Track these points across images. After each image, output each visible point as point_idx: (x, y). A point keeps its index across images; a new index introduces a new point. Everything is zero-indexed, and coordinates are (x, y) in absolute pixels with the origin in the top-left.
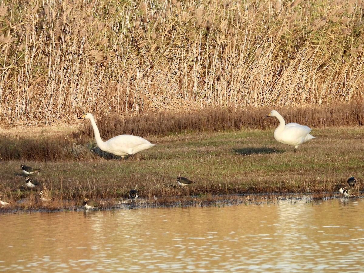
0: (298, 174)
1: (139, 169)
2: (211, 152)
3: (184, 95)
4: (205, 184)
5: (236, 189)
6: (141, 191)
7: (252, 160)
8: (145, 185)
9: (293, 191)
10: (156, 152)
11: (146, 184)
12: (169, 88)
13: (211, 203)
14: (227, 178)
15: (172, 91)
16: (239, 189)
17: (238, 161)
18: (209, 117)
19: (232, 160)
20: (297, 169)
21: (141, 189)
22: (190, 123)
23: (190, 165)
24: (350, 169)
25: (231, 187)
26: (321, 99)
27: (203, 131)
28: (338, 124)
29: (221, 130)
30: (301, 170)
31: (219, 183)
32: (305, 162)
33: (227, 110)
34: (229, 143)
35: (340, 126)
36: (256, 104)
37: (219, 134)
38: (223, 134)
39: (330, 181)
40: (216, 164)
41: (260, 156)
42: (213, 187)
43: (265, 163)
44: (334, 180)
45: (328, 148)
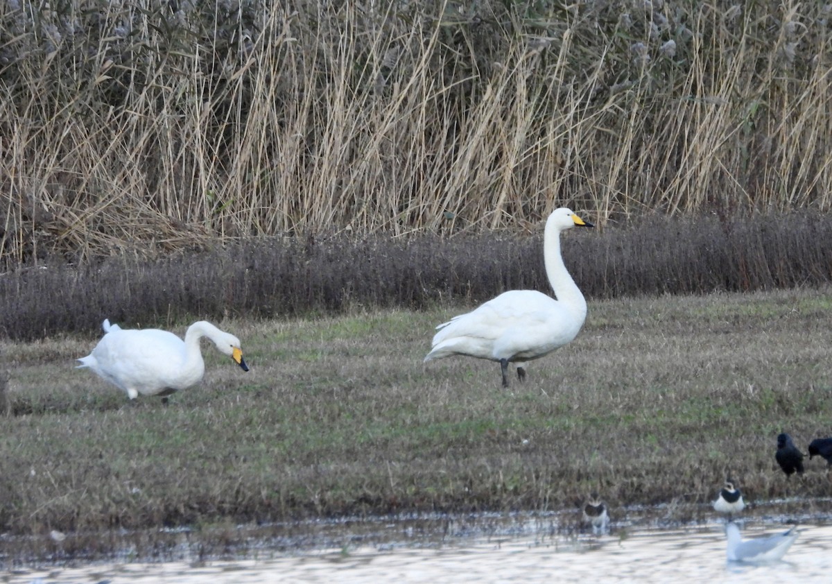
0: (517, 450)
1: (8, 444)
2: (241, 384)
3: (166, 202)
4: (217, 488)
5: (316, 502)
6: (10, 515)
7: (370, 410)
8: (24, 495)
9: (496, 507)
10: (67, 387)
11: (29, 493)
12: (115, 183)
13: (232, 548)
14: (288, 469)
15: (125, 191)
16: (323, 502)
17: (325, 413)
18: (243, 273)
19: (308, 409)
20: (515, 434)
21: (10, 507)
22: (184, 292)
23: (173, 427)
24: (685, 430)
25: (298, 496)
26: (609, 209)
27: (226, 318)
28: (659, 285)
29: (281, 313)
30: (526, 437)
31: (260, 484)
32: (542, 413)
33: (302, 250)
34: (301, 356)
35: (665, 293)
36: (397, 229)
37: (277, 325)
38: (289, 325)
39: (618, 471)
40: (257, 422)
41: (397, 397)
42: (240, 499)
43: (412, 418)
44: (629, 467)
45: (618, 365)
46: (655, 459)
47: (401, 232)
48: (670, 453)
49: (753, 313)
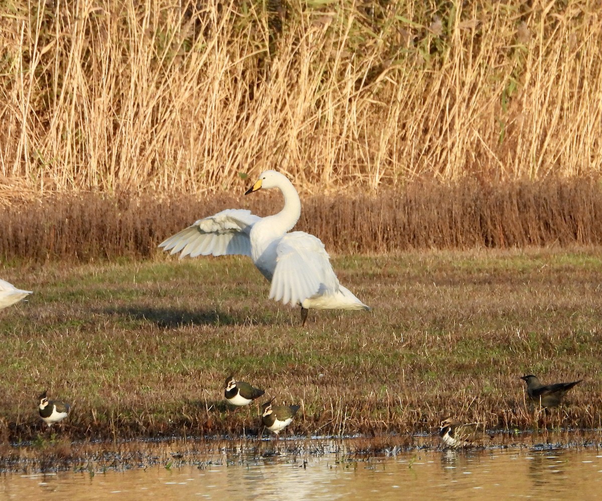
0: (314, 383)
2: (67, 319)
5: (141, 424)
7: (183, 344)
13: (69, 463)
14: (113, 394)
16: (147, 424)
17: (144, 346)
18: (63, 223)
19: (129, 342)
20: (311, 368)
22: (11, 238)
23: (10, 355)
24: (460, 368)
25: (125, 419)
26: (380, 173)
27: (47, 261)
28: (426, 241)
29: (96, 258)
30: (322, 371)
31: (91, 407)
32: (335, 349)
33: (114, 203)
34: (119, 296)
35: (432, 247)
36: (195, 187)
37: (92, 269)
38: (103, 269)
39: (405, 403)
40: (84, 353)
41: (207, 333)
42: (73, 420)
43: (220, 353)
44: (415, 399)
45: (399, 310)
46: (436, 392)
47: (198, 189)
48: (449, 388)
49: (510, 267)
